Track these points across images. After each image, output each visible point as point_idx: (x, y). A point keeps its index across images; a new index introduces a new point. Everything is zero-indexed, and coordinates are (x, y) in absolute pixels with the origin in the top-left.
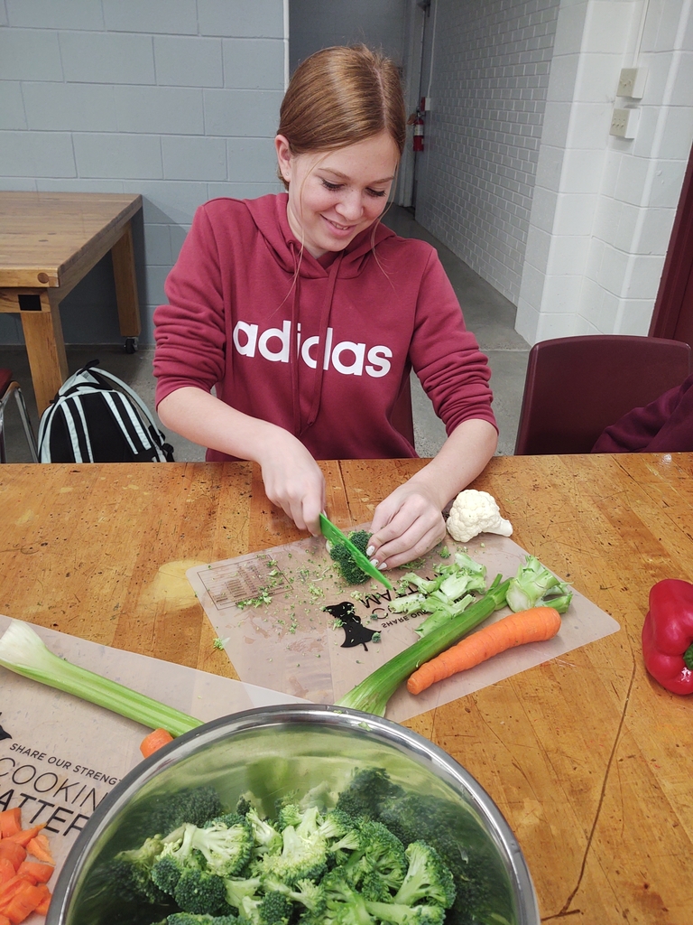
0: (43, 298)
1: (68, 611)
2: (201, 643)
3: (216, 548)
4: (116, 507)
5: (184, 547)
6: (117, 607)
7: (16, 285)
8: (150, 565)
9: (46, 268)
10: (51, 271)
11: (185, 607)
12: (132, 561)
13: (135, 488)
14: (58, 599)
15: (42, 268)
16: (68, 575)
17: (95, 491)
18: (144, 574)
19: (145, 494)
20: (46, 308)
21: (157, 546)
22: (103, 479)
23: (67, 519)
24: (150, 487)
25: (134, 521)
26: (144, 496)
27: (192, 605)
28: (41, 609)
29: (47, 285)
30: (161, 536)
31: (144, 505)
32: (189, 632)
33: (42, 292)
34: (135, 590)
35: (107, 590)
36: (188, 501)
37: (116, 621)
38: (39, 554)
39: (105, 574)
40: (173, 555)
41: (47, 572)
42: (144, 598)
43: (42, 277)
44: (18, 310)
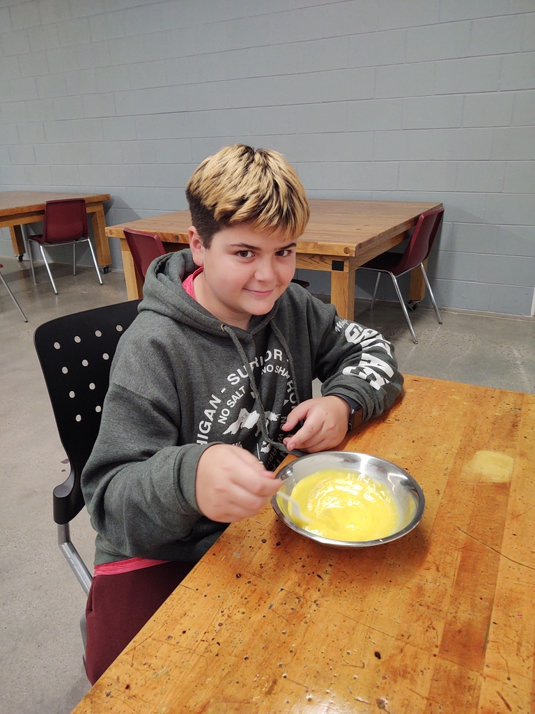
0: (346, 264)
1: (415, 463)
2: (509, 507)
3: (518, 449)
4: (445, 408)
5: (494, 444)
6: (447, 469)
7: (330, 254)
8: (469, 449)
9: (349, 244)
10: (352, 247)
11: (496, 482)
12: (457, 442)
13: (458, 398)
14: (408, 454)
15: (348, 245)
16: (413, 442)
17: (429, 395)
18: (466, 452)
19: (465, 403)
20: (346, 269)
21: (474, 438)
22: (435, 388)
23: (411, 408)
24: (468, 400)
25: (457, 419)
26: (463, 405)
27: (502, 482)
28: (397, 457)
29: (348, 255)
30: (477, 432)
31: (464, 411)
32: (500, 498)
33: (345, 260)
34: (459, 462)
35: (440, 457)
36: (496, 414)
37: (447, 477)
38: (394, 425)
39: (438, 447)
40: (486, 446)
41: (400, 437)
42: (466, 468)
43: (346, 250)
44: (330, 270)
